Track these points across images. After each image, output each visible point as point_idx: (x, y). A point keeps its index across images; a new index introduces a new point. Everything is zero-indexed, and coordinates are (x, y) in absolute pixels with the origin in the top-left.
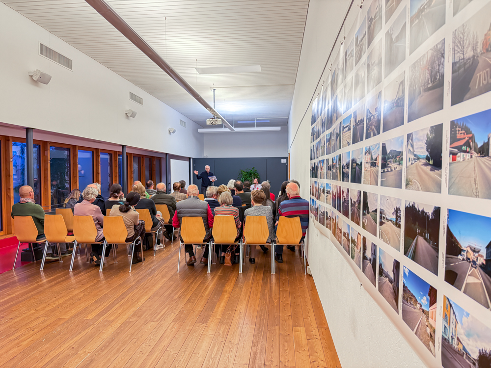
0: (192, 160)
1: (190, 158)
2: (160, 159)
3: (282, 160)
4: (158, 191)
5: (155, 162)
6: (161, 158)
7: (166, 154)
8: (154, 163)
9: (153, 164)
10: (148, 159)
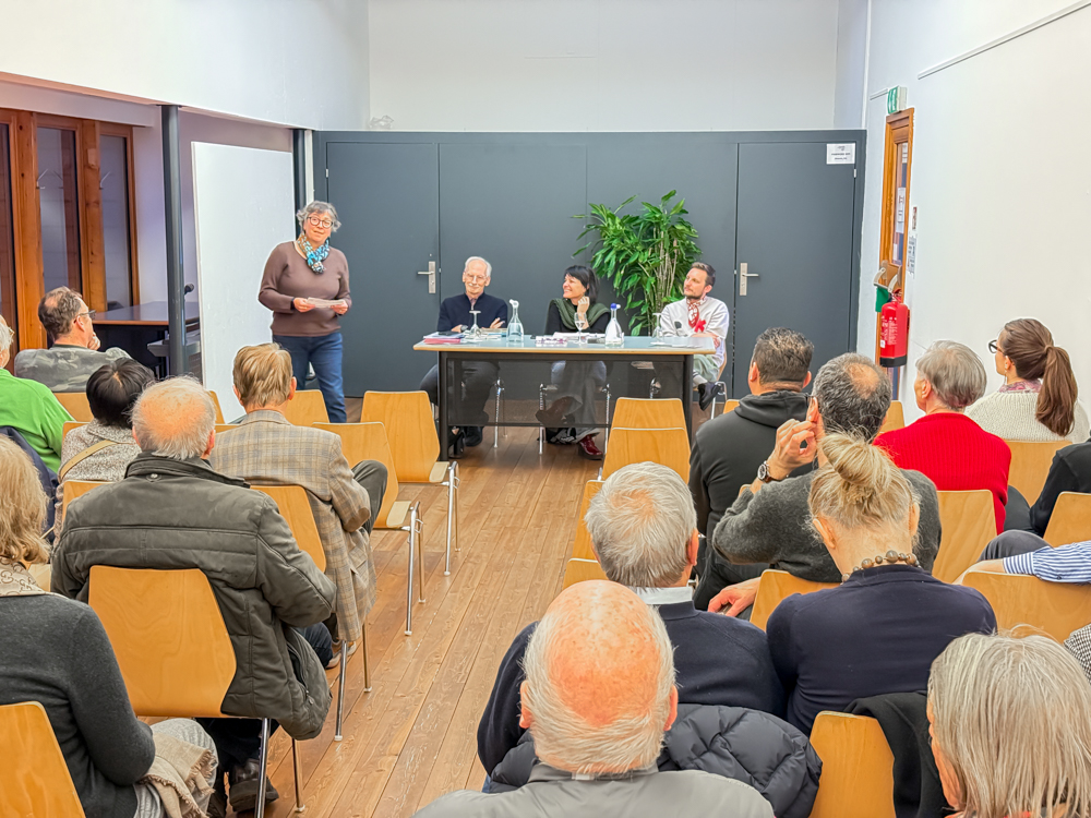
0: (309, 140)
1: (297, 134)
2: (124, 136)
3: (832, 148)
4: (147, 454)
5: (101, 157)
6: (130, 127)
7: (166, 110)
8: (92, 161)
9: (87, 166)
10: (53, 138)
